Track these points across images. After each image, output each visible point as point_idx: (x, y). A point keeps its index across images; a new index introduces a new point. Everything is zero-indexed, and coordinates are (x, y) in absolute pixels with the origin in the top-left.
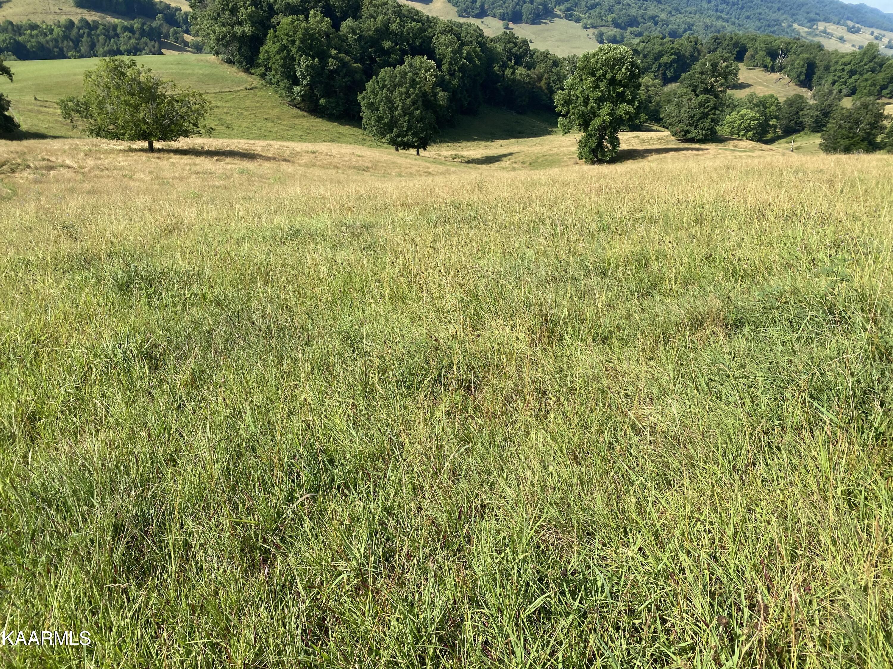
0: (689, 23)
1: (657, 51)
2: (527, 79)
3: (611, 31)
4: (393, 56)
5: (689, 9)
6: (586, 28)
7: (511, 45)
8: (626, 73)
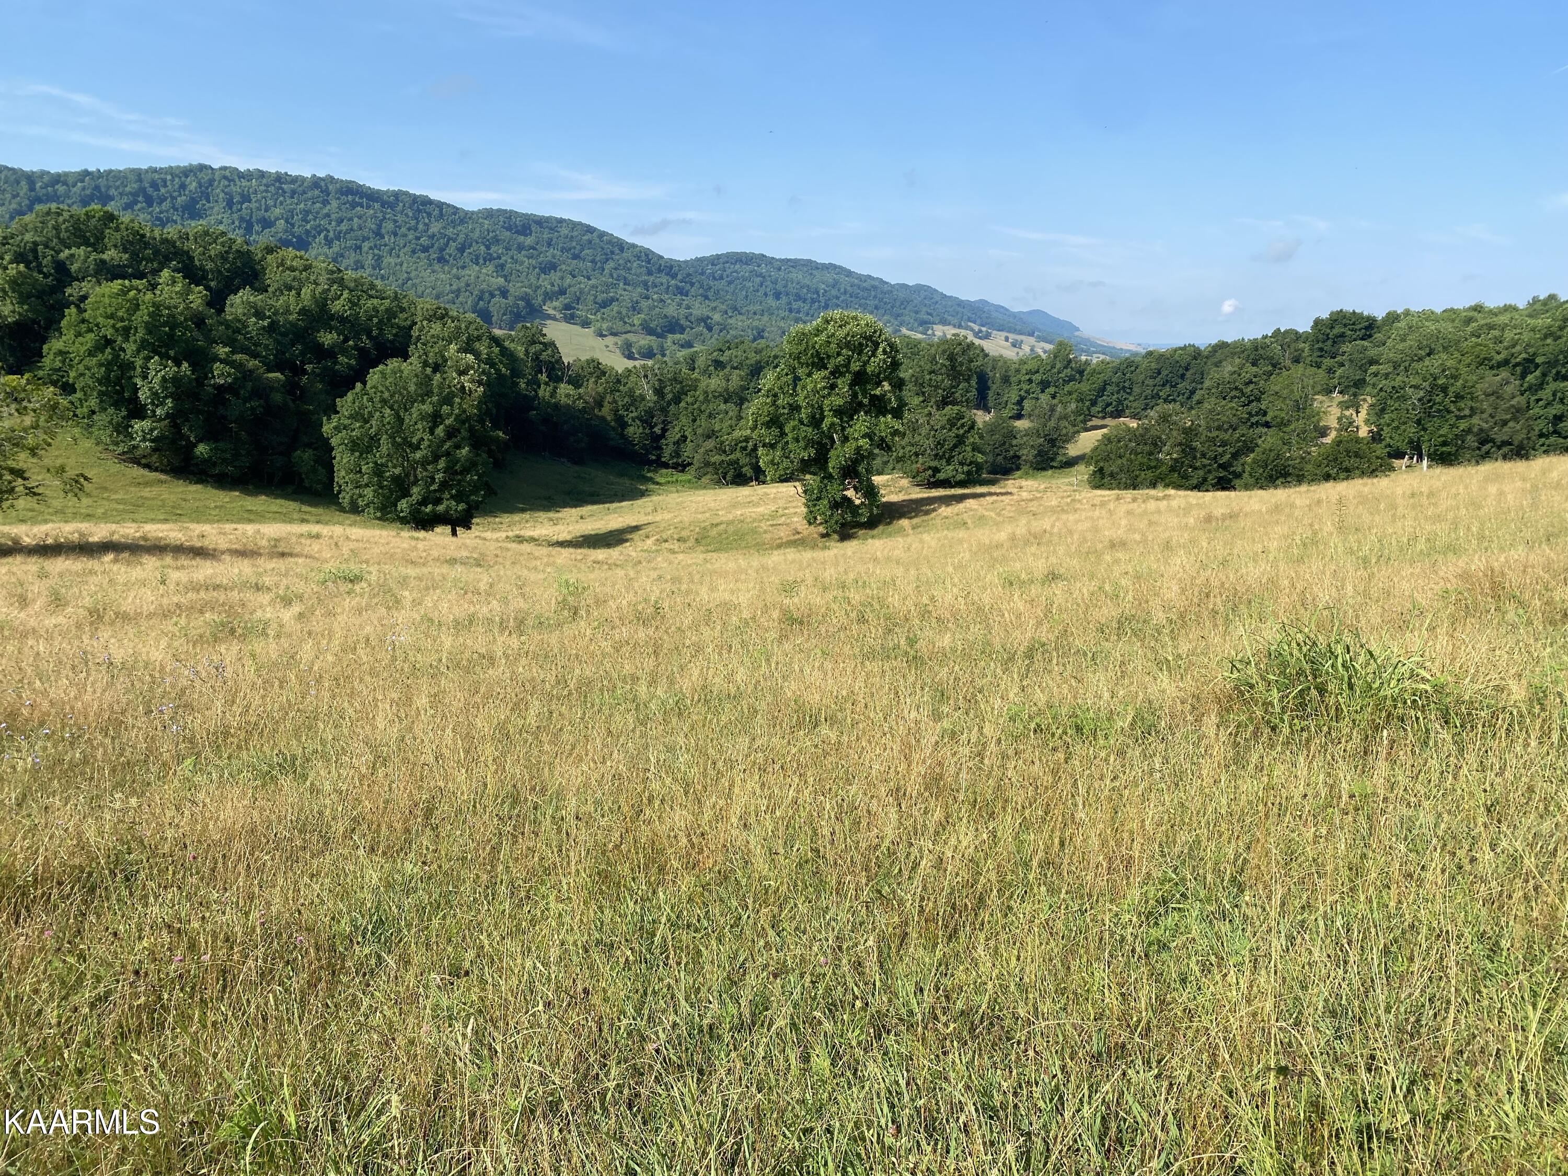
0: (757, 328)
1: (752, 362)
2: (580, 404)
3: (644, 341)
4: (342, 359)
5: (752, 308)
6: (602, 335)
7: (538, 347)
8: (885, 361)
